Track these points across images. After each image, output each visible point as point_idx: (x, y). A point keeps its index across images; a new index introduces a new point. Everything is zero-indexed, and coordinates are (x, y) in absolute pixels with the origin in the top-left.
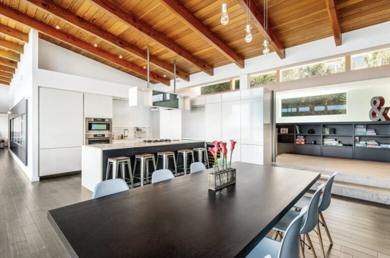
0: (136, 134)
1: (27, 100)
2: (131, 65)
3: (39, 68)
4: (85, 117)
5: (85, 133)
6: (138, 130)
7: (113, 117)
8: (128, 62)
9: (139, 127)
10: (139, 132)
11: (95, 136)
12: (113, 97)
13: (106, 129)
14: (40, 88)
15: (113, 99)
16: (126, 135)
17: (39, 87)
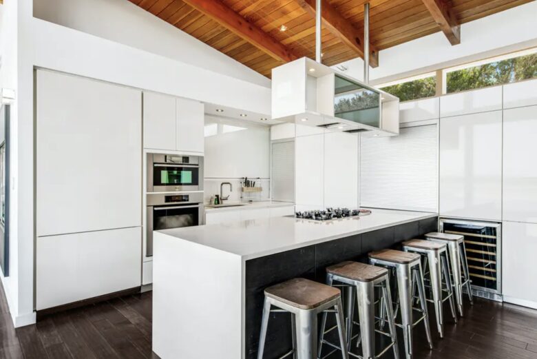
0: (244, 193)
1: (7, 107)
2: (248, 25)
3: (36, 14)
4: (145, 151)
5: (145, 193)
6: (247, 183)
7: (206, 152)
8: (242, 17)
9: (251, 176)
10: (250, 189)
11: (168, 198)
12: (207, 105)
13: (190, 181)
14: (38, 71)
15: (206, 114)
16: (224, 196)
17: (35, 69)
